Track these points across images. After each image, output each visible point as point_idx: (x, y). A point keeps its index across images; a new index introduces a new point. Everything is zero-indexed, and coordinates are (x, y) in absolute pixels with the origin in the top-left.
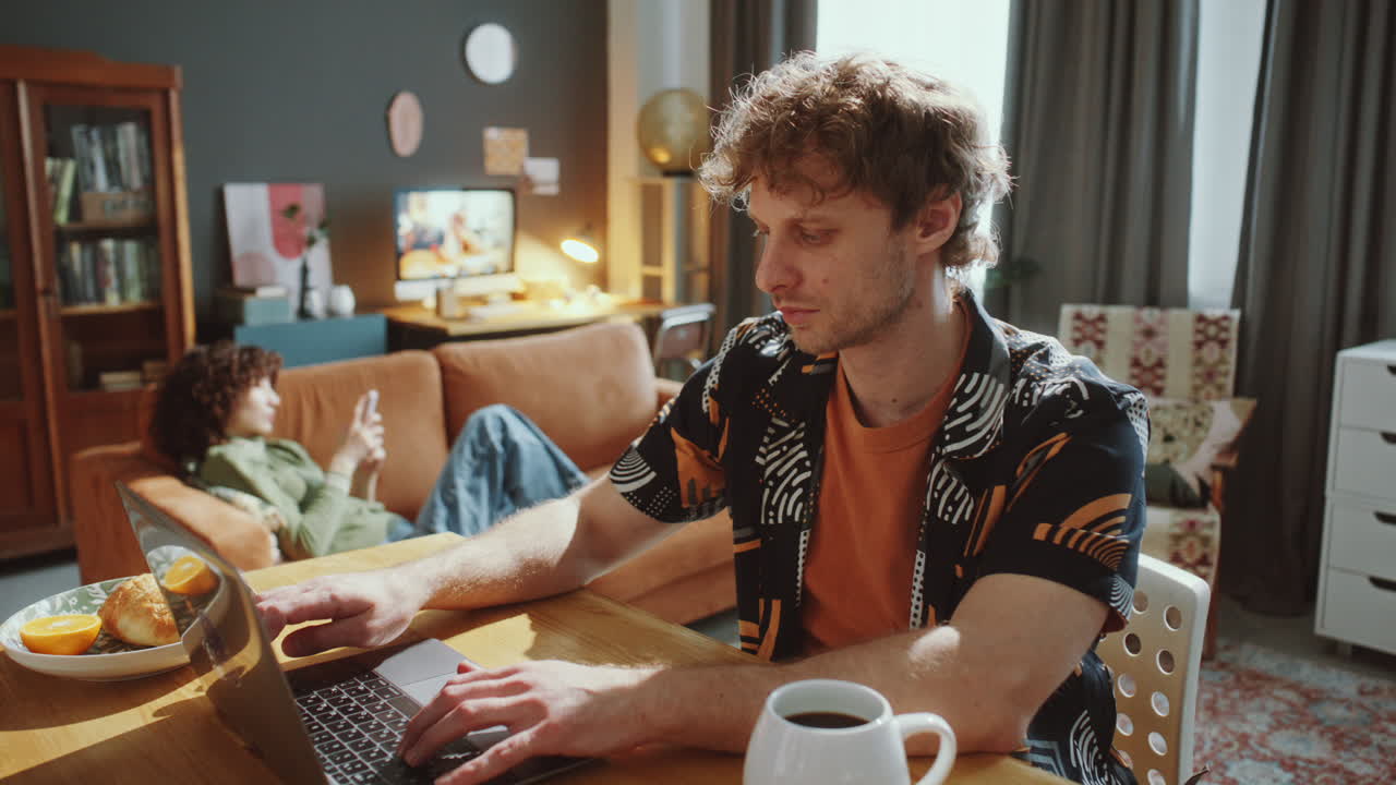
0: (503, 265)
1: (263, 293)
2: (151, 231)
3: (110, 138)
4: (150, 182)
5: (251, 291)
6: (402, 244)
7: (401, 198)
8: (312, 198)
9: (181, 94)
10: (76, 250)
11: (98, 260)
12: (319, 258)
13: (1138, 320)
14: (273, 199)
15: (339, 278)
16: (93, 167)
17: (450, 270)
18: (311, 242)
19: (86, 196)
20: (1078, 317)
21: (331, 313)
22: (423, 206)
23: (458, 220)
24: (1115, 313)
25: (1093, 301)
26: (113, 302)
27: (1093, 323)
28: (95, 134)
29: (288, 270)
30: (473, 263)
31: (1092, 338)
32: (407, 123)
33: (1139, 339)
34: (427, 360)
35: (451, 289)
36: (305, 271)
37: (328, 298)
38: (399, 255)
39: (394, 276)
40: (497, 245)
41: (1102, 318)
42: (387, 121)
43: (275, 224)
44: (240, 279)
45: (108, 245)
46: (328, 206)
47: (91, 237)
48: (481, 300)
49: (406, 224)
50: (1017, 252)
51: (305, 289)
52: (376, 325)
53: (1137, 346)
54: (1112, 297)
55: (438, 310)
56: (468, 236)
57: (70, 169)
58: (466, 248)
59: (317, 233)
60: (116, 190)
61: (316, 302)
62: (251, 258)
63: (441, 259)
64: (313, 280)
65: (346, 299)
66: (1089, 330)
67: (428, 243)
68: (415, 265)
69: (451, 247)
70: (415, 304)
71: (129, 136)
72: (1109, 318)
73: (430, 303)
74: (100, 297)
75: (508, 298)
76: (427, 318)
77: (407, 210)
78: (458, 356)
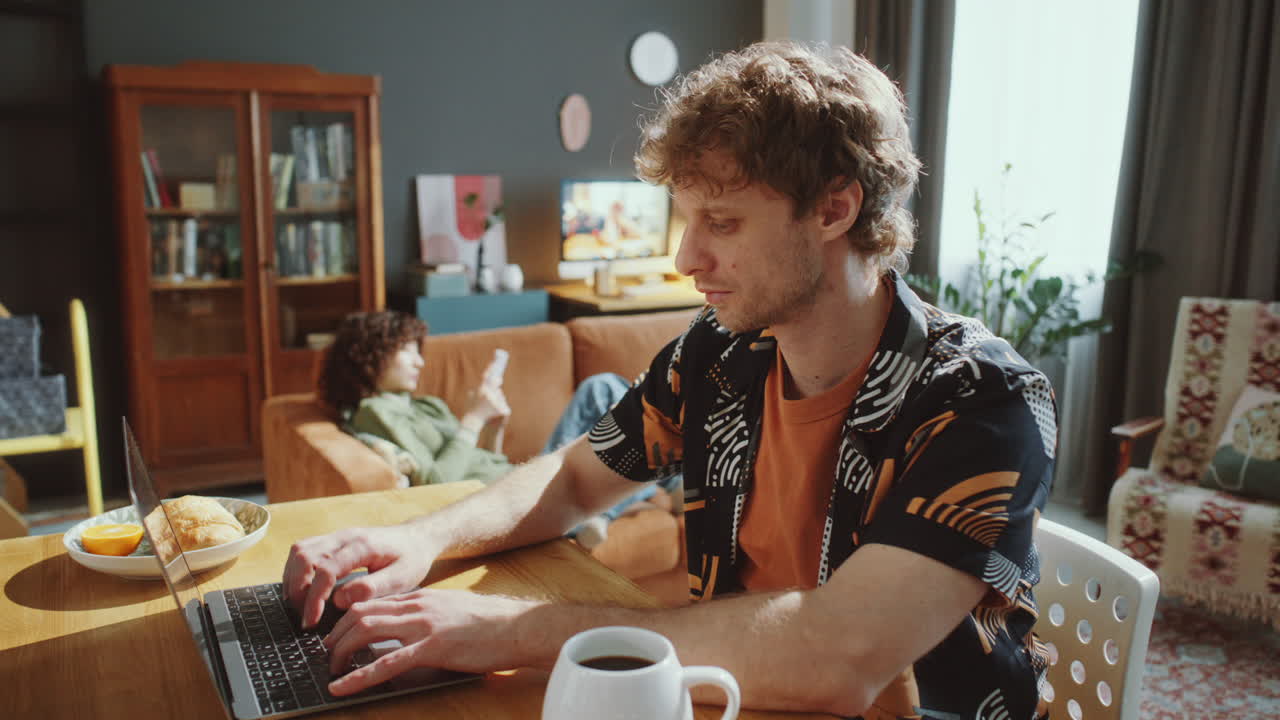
0: (658, 249)
1: (443, 269)
2: (351, 215)
3: (322, 137)
4: (351, 173)
5: (433, 268)
6: (566, 228)
7: (566, 188)
8: (491, 189)
9: (379, 99)
10: (291, 230)
11: (309, 238)
12: (495, 239)
13: (1263, 315)
14: (458, 188)
15: (511, 258)
16: (307, 162)
17: (609, 253)
18: (487, 226)
19: (301, 186)
20: (1198, 309)
21: (503, 288)
22: (586, 195)
23: (617, 208)
24: (1237, 306)
25: (1216, 294)
26: (319, 275)
27: (1212, 316)
28: (310, 133)
29: (467, 250)
30: (631, 247)
31: (1211, 331)
32: (576, 122)
33: (1262, 333)
34: (561, 331)
35: (607, 270)
36: (481, 251)
37: (499, 275)
38: (564, 238)
39: (557, 257)
40: (653, 231)
41: (1223, 311)
42: (559, 120)
43: (459, 211)
44: (428, 256)
45: (317, 226)
46: (506, 194)
47: (305, 219)
48: (637, 280)
49: (571, 211)
50: (1140, 244)
51: (480, 266)
52: (539, 300)
53: (1260, 340)
54: (1238, 292)
55: (595, 288)
56: (625, 222)
57: (290, 162)
58: (624, 233)
59: (492, 218)
60: (325, 182)
61: (489, 279)
62: (438, 239)
63: (601, 243)
64: (487, 259)
65: (515, 277)
66: (1208, 323)
67: (589, 228)
68: (578, 248)
69: (610, 232)
70: (578, 282)
71: (337, 133)
72: (1231, 311)
73: (590, 282)
74: (309, 271)
75: (661, 278)
76: (584, 295)
77: (571, 199)
78: (588, 329)
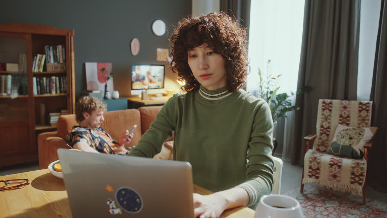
0: (161, 87)
1: (94, 92)
2: (64, 75)
3: (55, 49)
4: (65, 61)
5: (91, 92)
6: (133, 80)
7: (133, 67)
8: (109, 67)
9: (74, 37)
10: (45, 79)
11: (50, 81)
12: (110, 83)
13: (342, 104)
14: (98, 67)
15: (115, 89)
16: (50, 57)
17: (146, 87)
18: (108, 78)
19: (48, 65)
20: (324, 102)
21: (113, 98)
22: (139, 69)
23: (149, 73)
24: (334, 101)
25: (328, 98)
26: (54, 93)
27: (328, 104)
28: (51, 48)
29: (102, 86)
30: (152, 85)
31: (328, 109)
32: (135, 47)
33: (342, 109)
34: (137, 112)
35: (146, 92)
36: (106, 86)
37: (112, 93)
38: (132, 83)
39: (130, 88)
40: (159, 81)
41: (331, 103)
42: (130, 45)
43: (98, 73)
44: (89, 88)
45: (54, 78)
46: (113, 69)
47: (49, 76)
48: (154, 96)
49: (134, 74)
50: (306, 84)
51: (106, 91)
52: (125, 102)
53: (341, 111)
54: (334, 97)
55: (142, 98)
56: (151, 78)
57: (44, 56)
58: (151, 81)
59: (110, 76)
60: (56, 63)
61: (109, 95)
62: (92, 82)
63: (144, 84)
64: (108, 89)
65: (117, 95)
66: (327, 106)
67: (140, 79)
68: (137, 85)
69: (146, 81)
70: (136, 96)
71: (60, 48)
72: (333, 103)
73: (140, 96)
74: (50, 92)
75: (162, 95)
76: (139, 100)
77: (135, 70)
78: (145, 110)
